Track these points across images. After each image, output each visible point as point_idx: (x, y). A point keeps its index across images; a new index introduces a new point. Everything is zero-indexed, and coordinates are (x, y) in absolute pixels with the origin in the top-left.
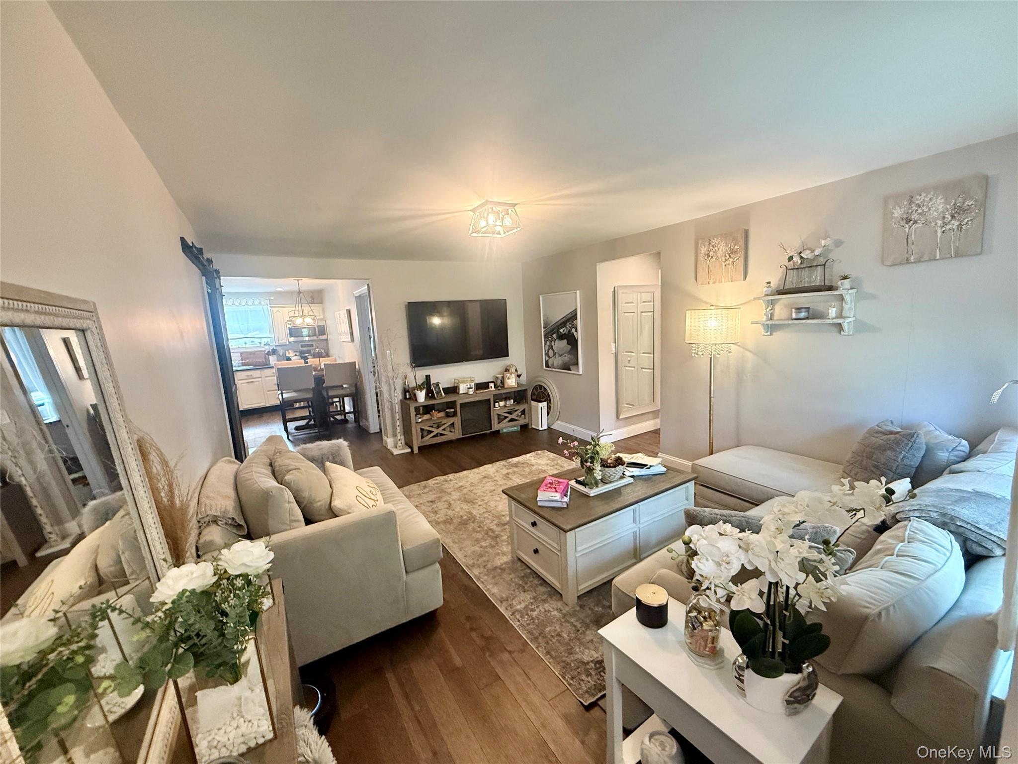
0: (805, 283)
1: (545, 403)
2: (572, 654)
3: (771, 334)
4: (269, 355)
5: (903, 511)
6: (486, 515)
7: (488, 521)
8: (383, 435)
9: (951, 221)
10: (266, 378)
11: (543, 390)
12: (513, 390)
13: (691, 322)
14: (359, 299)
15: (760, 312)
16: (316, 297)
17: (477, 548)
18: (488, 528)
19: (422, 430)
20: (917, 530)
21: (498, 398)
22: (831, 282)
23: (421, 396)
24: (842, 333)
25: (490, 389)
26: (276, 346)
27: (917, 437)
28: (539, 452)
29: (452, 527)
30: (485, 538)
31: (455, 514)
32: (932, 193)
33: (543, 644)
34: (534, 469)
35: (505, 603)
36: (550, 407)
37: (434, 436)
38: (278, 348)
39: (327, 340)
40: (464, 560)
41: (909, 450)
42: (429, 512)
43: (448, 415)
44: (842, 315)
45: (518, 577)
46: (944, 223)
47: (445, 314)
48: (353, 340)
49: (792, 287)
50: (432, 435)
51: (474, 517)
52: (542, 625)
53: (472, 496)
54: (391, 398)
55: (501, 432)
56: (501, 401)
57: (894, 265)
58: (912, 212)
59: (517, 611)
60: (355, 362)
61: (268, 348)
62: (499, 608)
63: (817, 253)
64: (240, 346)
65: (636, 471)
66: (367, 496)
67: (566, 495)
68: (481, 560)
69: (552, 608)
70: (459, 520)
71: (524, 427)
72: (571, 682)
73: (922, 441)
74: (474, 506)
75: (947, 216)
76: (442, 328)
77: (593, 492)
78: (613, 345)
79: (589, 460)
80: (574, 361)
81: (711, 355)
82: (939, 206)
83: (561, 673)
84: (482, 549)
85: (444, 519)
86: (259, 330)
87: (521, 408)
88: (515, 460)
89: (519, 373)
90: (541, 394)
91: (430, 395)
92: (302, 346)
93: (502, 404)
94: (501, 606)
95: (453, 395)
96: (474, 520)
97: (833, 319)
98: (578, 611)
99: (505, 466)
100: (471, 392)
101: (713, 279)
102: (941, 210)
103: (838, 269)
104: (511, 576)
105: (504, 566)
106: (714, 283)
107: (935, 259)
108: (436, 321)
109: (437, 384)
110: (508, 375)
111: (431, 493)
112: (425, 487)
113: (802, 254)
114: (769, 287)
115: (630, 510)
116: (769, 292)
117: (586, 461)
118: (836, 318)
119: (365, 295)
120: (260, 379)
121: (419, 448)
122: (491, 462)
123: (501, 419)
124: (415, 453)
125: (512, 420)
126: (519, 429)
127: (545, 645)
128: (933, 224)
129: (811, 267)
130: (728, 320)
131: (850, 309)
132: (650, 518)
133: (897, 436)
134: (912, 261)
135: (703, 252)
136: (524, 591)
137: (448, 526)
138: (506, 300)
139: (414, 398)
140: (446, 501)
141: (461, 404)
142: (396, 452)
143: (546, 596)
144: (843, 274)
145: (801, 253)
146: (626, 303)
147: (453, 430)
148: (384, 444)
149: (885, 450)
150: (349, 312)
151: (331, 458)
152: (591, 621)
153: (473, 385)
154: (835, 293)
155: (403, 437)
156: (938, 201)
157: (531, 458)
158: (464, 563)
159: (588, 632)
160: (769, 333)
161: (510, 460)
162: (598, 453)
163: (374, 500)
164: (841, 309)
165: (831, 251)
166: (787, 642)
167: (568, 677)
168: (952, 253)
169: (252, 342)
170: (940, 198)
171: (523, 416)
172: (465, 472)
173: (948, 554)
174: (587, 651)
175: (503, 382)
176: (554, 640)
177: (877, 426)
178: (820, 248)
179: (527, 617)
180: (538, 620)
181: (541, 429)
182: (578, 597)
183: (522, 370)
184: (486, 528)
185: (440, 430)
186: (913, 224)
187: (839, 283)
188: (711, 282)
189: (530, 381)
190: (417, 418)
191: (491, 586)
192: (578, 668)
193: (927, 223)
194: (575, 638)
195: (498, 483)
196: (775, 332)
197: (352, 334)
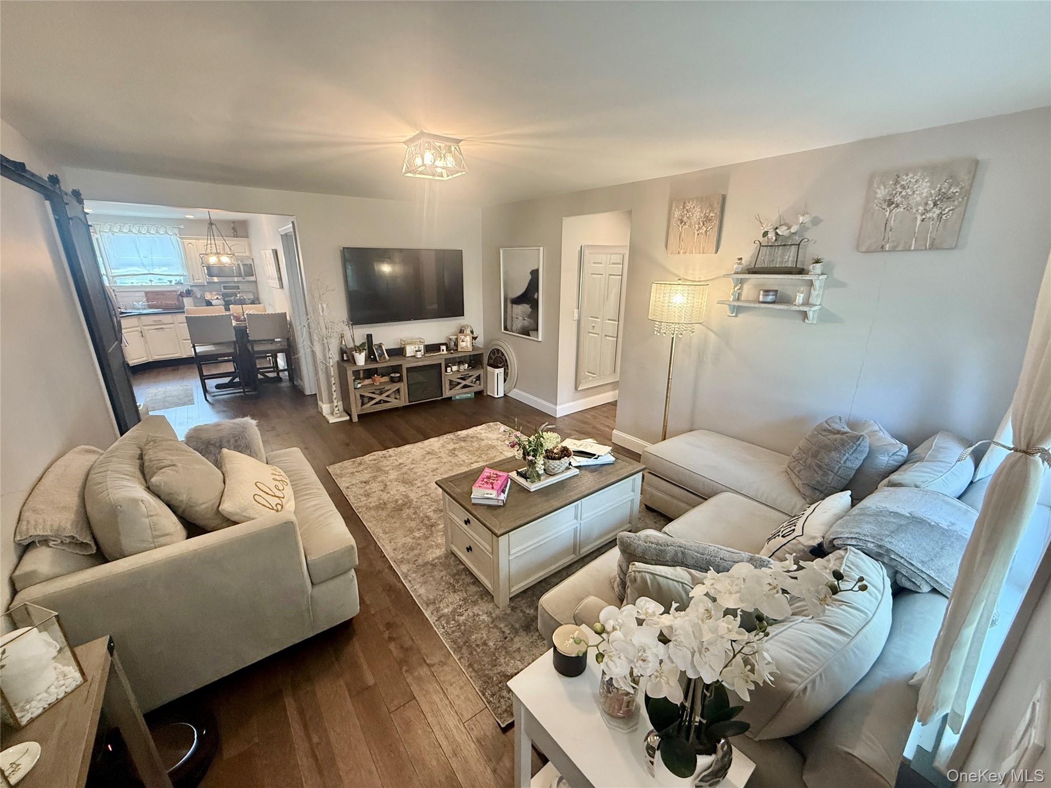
0: (776, 264)
1: (502, 370)
2: (496, 666)
3: (736, 316)
4: (182, 297)
5: (841, 538)
6: (424, 499)
7: (425, 507)
8: (318, 400)
9: (932, 208)
10: (180, 325)
11: (500, 355)
12: (468, 354)
13: (656, 297)
14: (286, 238)
15: (727, 290)
16: (239, 230)
17: (409, 540)
18: (424, 514)
19: (362, 396)
20: (853, 565)
21: (449, 362)
22: (803, 264)
23: (361, 359)
24: (806, 320)
25: (442, 353)
26: (191, 286)
27: (863, 440)
28: (491, 424)
29: (384, 513)
30: (419, 527)
31: (389, 498)
32: (919, 174)
33: (466, 654)
34: (483, 444)
35: (431, 607)
36: (508, 373)
37: (376, 404)
38: (195, 289)
39: (256, 282)
40: (392, 555)
41: (852, 453)
42: (361, 495)
43: (393, 380)
44: (808, 302)
45: (450, 574)
46: (926, 210)
47: (397, 260)
48: (282, 286)
49: (763, 266)
50: (374, 402)
51: (411, 502)
52: (467, 633)
53: (412, 476)
54: (325, 359)
55: (453, 399)
56: (455, 365)
57: (868, 252)
58: (896, 194)
59: (443, 615)
60: (286, 313)
61: (181, 289)
62: (424, 611)
63: (793, 230)
64: (144, 284)
65: (583, 461)
66: (270, 492)
67: (503, 491)
68: (412, 554)
69: (482, 611)
70: (393, 506)
71: (479, 394)
72: (491, 699)
73: (866, 444)
74: (412, 488)
75: (929, 202)
76: (393, 278)
77: (533, 487)
78: (576, 311)
79: (532, 453)
80: (534, 326)
81: (673, 334)
82: (923, 189)
83: (482, 689)
84: (414, 541)
85: (377, 503)
86: (168, 265)
87: (475, 373)
88: (463, 433)
89: (475, 335)
90: (498, 360)
91: (371, 357)
92: (225, 288)
93: (455, 368)
94: (426, 610)
95: (397, 358)
96: (410, 505)
97: (799, 306)
98: (509, 615)
99: (453, 440)
100: (419, 355)
101: (684, 249)
102: (925, 195)
103: (812, 251)
104: (442, 574)
105: (436, 561)
106: (685, 253)
107: (909, 250)
108: (386, 269)
109: (380, 346)
110: (463, 337)
111: (366, 471)
112: (360, 464)
113: (777, 230)
114: (740, 264)
115: (572, 507)
116: (739, 270)
117: (529, 455)
118: (803, 305)
119: (290, 234)
120: (173, 325)
121: (359, 416)
122: (439, 434)
123: (453, 385)
124: (354, 421)
125: (465, 386)
126: (473, 396)
127: (469, 656)
128: (914, 210)
129: (785, 245)
130: (694, 297)
131: (817, 296)
132: (592, 513)
133: (844, 437)
134: (887, 249)
135: (676, 216)
136: (455, 592)
137: (380, 512)
138: (462, 251)
139: (352, 361)
140: (382, 481)
141: (407, 369)
142: (332, 420)
143: (476, 597)
144: (816, 257)
145: (777, 228)
146: (594, 263)
147: (398, 397)
148: (320, 410)
149: (830, 451)
150: (275, 253)
151: (232, 441)
152: (522, 627)
153: (422, 347)
154: (805, 278)
155: (340, 403)
156: (924, 184)
157: (481, 431)
158: (391, 558)
159: (516, 639)
160: (734, 315)
161: (459, 433)
162: (542, 445)
163: (279, 497)
164: (809, 295)
165: (808, 229)
166: (704, 722)
167: (488, 693)
168: (928, 245)
169: (159, 279)
170: (926, 180)
171: (478, 382)
172: (407, 447)
173: (879, 597)
174: (512, 662)
175: (456, 345)
176: (479, 650)
177: (826, 422)
178: (797, 224)
179: (453, 622)
180: (465, 626)
181: (496, 396)
182: (510, 599)
183: (479, 332)
184: (421, 515)
185: (383, 397)
186: (894, 208)
187: (811, 267)
188: (681, 252)
189: (487, 344)
190: (356, 383)
191: (418, 587)
192: (500, 683)
193: (908, 208)
194: (502, 646)
195: (442, 460)
196: (741, 313)
197: (280, 279)
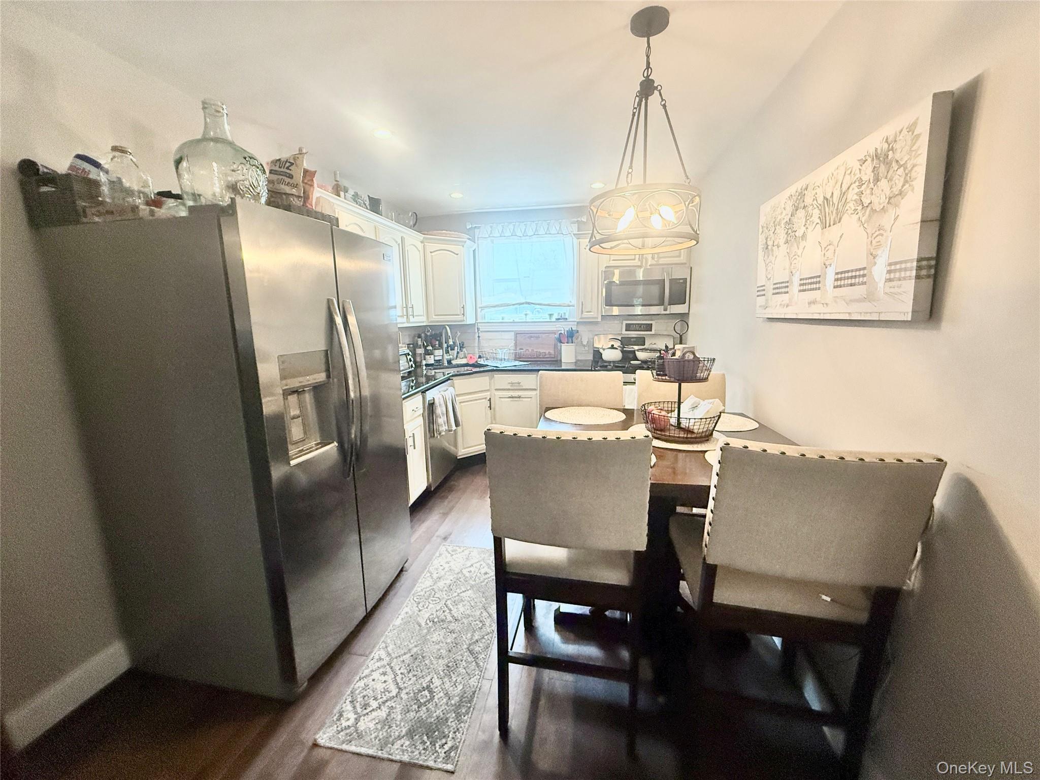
4: (561, 342)
26: (577, 323)
39: (687, 313)
61: (563, 328)
169: (537, 312)
